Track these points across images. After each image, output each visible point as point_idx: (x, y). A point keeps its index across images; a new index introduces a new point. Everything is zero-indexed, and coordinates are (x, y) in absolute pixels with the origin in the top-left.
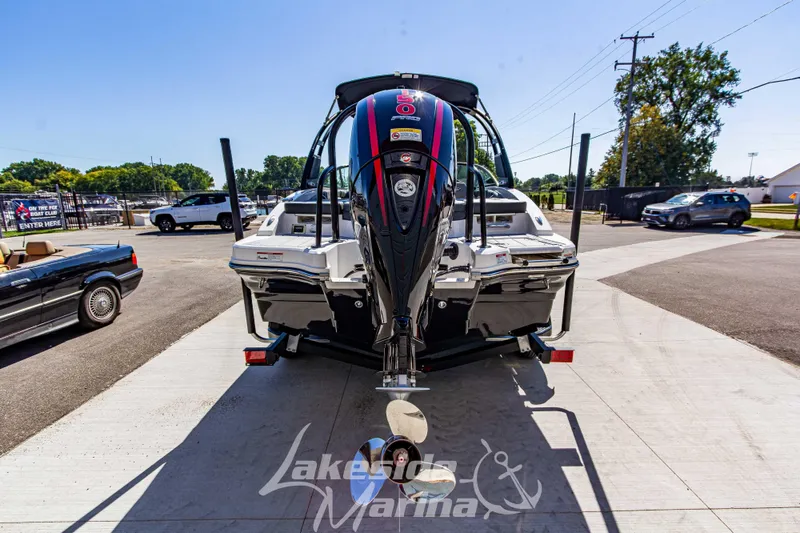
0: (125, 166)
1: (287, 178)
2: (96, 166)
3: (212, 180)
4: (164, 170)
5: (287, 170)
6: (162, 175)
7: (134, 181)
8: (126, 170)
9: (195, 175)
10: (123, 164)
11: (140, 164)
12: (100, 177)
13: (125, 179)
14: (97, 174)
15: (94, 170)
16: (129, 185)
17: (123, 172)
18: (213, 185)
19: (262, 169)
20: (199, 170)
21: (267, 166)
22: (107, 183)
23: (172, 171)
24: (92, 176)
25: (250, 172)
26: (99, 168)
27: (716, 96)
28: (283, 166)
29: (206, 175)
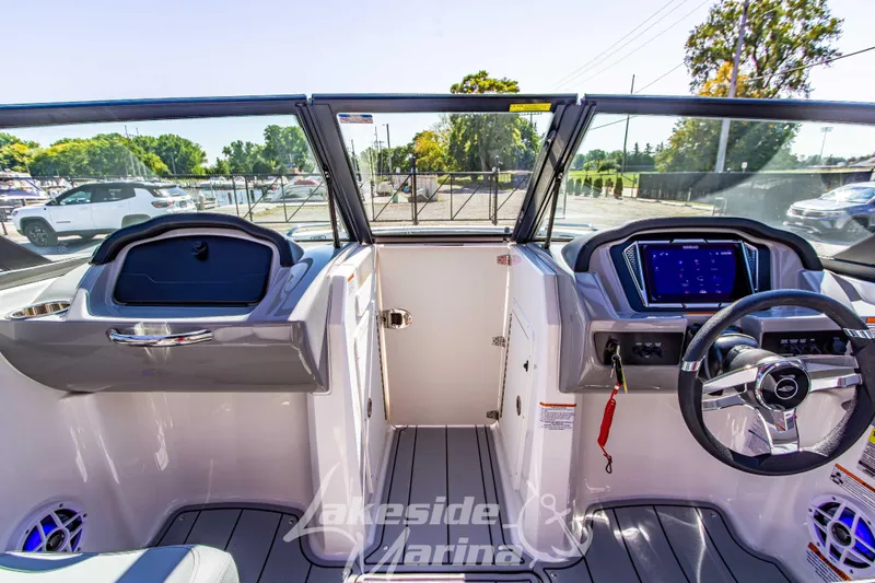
0: (98, 138)
1: (293, 153)
2: (62, 138)
3: (204, 155)
4: (144, 143)
5: (292, 143)
6: (141, 149)
7: (106, 156)
8: (96, 144)
9: (183, 149)
10: (95, 135)
11: (117, 135)
12: (63, 152)
13: (94, 154)
14: (60, 148)
15: (60, 143)
16: (100, 162)
17: (92, 145)
18: (206, 161)
19: (262, 142)
20: (188, 144)
21: (268, 138)
22: (72, 159)
23: (155, 144)
24: (55, 151)
25: (248, 144)
26: (66, 141)
27: (811, 53)
28: (286, 138)
29: (196, 149)
